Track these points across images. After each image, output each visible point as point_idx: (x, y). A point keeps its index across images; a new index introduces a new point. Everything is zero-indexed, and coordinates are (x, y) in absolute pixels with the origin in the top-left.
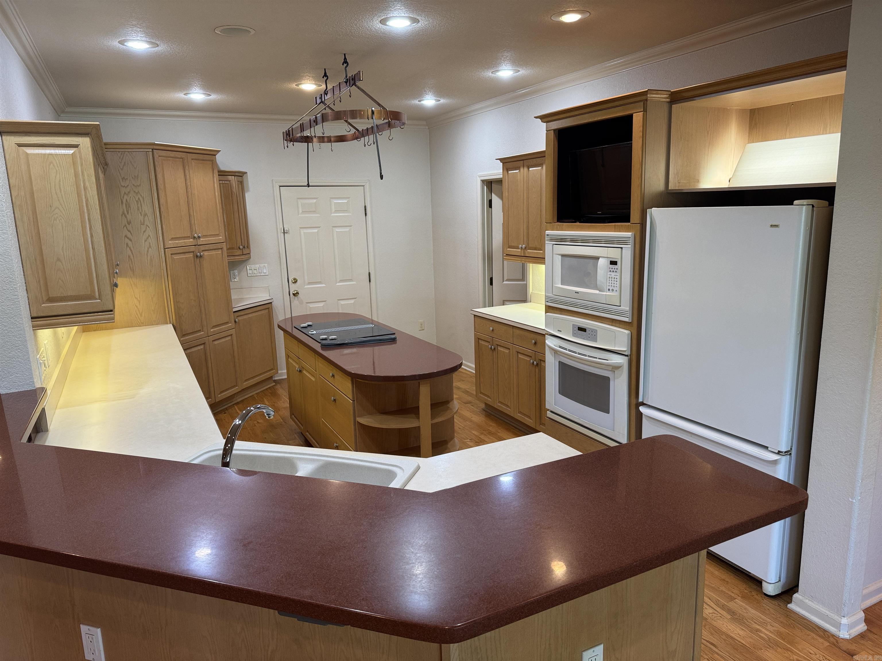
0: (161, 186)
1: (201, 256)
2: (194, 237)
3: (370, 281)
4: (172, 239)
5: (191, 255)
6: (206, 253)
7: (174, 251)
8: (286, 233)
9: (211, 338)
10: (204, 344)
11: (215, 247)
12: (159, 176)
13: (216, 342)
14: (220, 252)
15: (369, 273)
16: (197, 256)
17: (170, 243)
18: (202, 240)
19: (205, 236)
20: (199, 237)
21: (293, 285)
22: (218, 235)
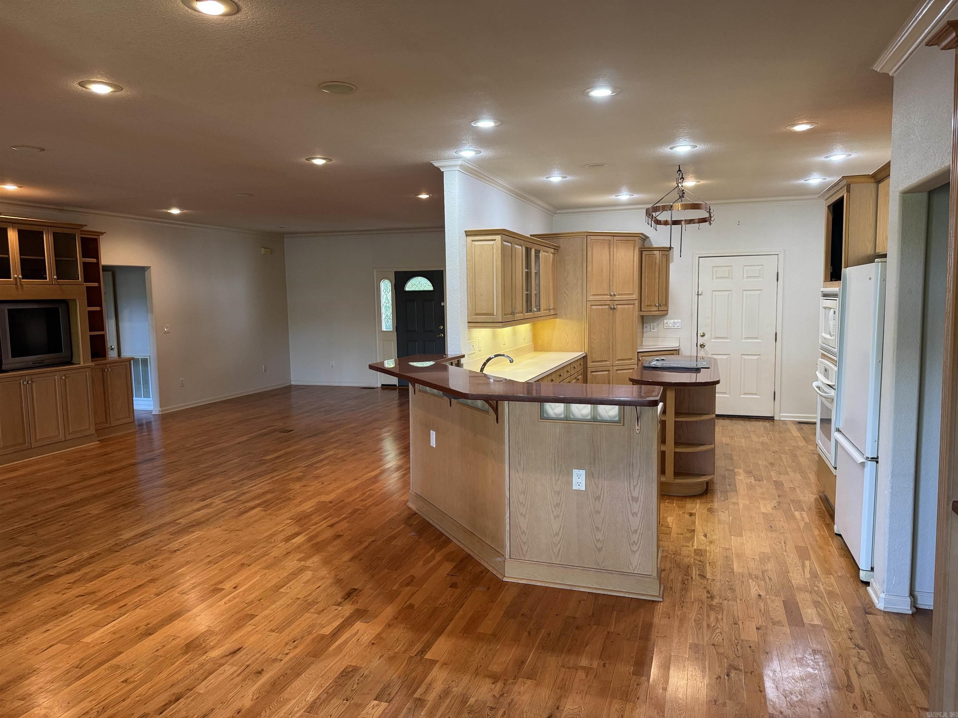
0: (589, 260)
1: (614, 308)
2: (611, 295)
3: (776, 341)
4: (593, 295)
5: (607, 307)
6: (619, 306)
7: (593, 303)
8: (700, 295)
9: (615, 368)
10: (609, 371)
11: (628, 302)
12: (589, 253)
13: (619, 372)
14: (632, 306)
15: (776, 333)
16: (611, 308)
17: (591, 298)
18: (617, 297)
19: (619, 295)
20: (615, 295)
21: (701, 338)
22: (632, 294)
